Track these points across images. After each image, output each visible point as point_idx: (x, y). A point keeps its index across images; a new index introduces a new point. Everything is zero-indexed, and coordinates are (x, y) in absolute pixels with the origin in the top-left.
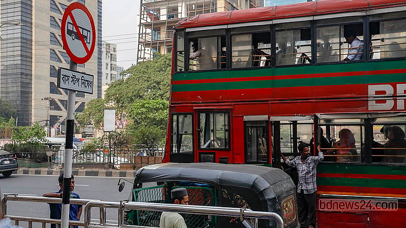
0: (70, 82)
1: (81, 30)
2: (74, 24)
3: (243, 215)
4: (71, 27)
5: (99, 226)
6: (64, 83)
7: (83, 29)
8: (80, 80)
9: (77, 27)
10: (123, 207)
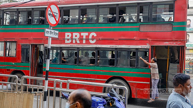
0: (49, 34)
1: (54, 13)
2: (51, 11)
3: (113, 87)
4: (50, 12)
5: (59, 89)
6: (47, 34)
7: (55, 13)
8: (53, 33)
9: (53, 12)
10: (69, 82)
